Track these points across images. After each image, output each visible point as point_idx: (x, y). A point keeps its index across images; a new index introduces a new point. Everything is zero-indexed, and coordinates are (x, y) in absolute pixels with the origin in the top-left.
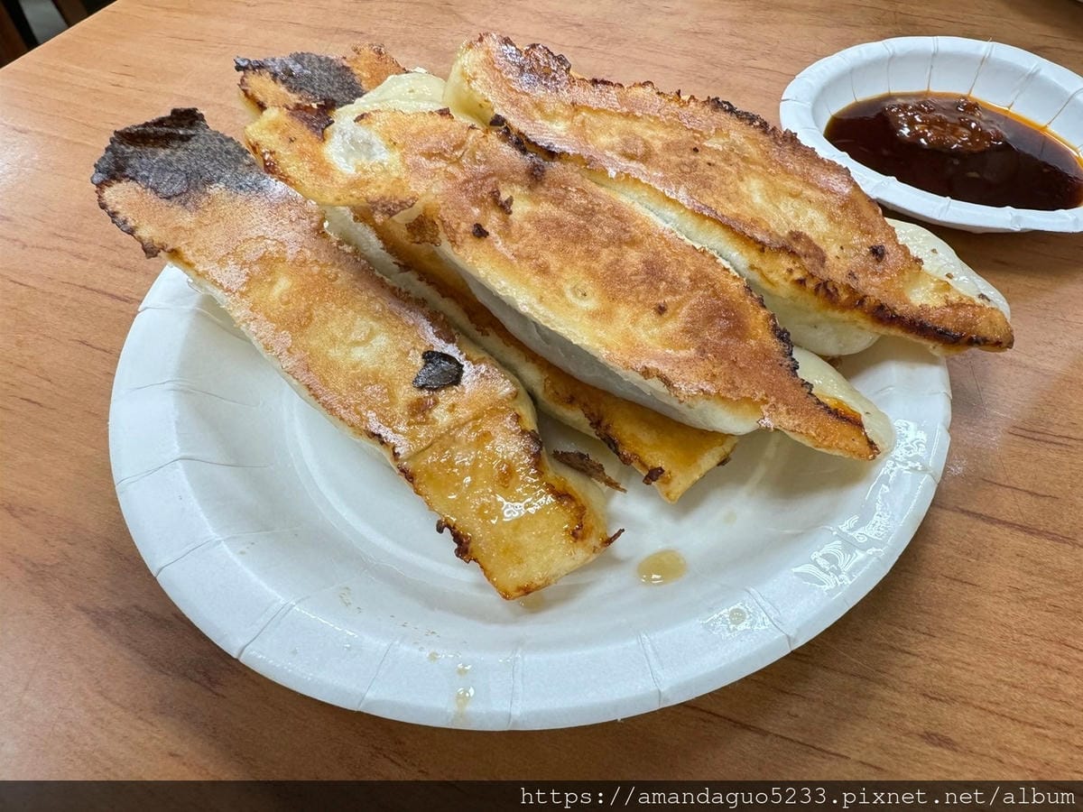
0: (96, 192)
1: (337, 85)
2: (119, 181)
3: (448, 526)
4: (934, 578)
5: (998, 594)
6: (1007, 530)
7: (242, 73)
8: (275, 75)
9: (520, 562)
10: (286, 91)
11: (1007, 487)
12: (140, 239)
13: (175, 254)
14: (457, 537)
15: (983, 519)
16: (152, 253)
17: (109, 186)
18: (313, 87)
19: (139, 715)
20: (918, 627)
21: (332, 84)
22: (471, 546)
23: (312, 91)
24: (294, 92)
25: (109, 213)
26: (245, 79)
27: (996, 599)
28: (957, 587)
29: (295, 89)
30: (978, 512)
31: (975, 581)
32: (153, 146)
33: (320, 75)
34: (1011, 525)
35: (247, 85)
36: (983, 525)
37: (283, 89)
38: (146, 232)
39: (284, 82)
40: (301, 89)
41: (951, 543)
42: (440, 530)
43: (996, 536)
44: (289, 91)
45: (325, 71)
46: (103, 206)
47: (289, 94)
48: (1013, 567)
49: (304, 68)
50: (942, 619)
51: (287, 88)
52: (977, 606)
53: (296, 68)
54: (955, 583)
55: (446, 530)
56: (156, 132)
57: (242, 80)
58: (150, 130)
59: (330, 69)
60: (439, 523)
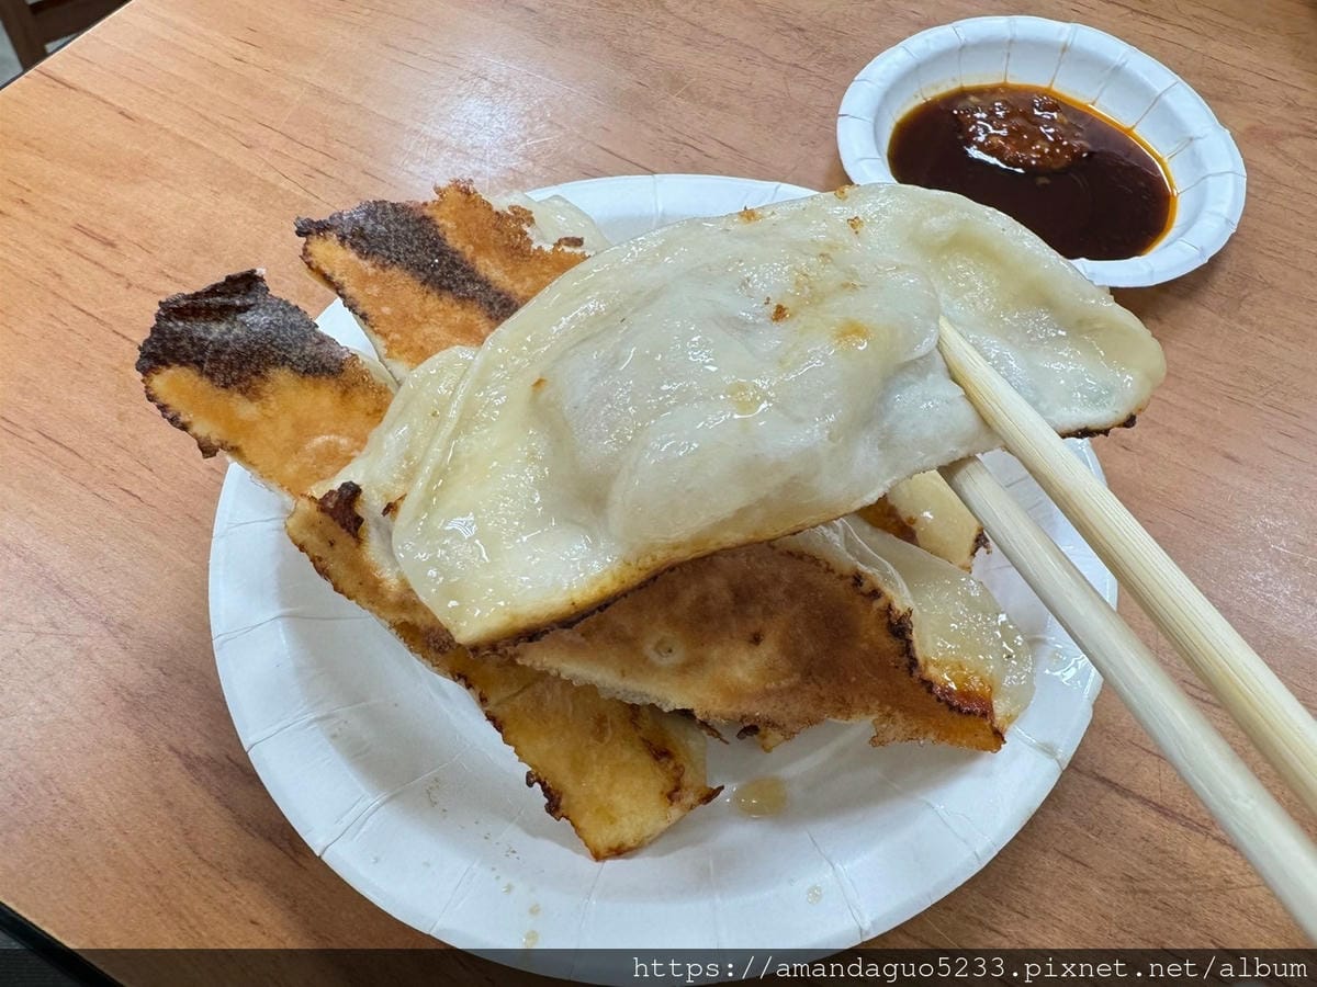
0: (143, 381)
1: (416, 243)
2: (169, 367)
3: (539, 781)
4: (1045, 851)
5: (1108, 880)
6: (1140, 807)
7: (303, 240)
8: (343, 238)
9: (613, 821)
10: (356, 258)
11: (1155, 755)
12: (195, 436)
13: (235, 451)
14: (547, 791)
15: (1117, 791)
16: (209, 452)
17: (157, 374)
18: (388, 249)
19: (224, 875)
20: (1014, 905)
21: (411, 243)
22: (563, 803)
23: (387, 254)
24: (366, 259)
25: (159, 407)
26: (308, 247)
27: (1105, 886)
28: (1067, 865)
29: (367, 253)
30: (1114, 781)
31: (1089, 861)
32: (206, 321)
33: (396, 231)
34: (1145, 801)
35: (310, 254)
36: (1115, 796)
37: (352, 255)
38: (202, 428)
39: (353, 246)
40: (374, 253)
41: (1074, 813)
42: (530, 784)
43: (1125, 812)
44: (360, 257)
45: (402, 225)
46: (151, 398)
47: (361, 262)
48: (1133, 851)
49: (377, 223)
50: (1042, 900)
51: (357, 254)
52: (1082, 890)
53: (369, 225)
54: (1067, 860)
55: (537, 786)
56: (208, 304)
57: (305, 250)
58: (202, 302)
59: (407, 221)
60: (529, 775)
